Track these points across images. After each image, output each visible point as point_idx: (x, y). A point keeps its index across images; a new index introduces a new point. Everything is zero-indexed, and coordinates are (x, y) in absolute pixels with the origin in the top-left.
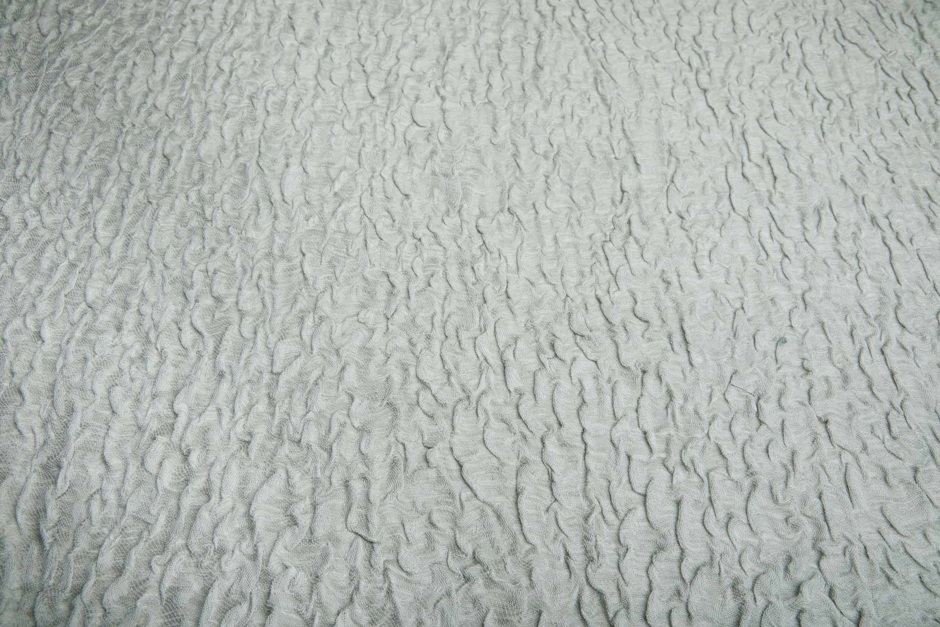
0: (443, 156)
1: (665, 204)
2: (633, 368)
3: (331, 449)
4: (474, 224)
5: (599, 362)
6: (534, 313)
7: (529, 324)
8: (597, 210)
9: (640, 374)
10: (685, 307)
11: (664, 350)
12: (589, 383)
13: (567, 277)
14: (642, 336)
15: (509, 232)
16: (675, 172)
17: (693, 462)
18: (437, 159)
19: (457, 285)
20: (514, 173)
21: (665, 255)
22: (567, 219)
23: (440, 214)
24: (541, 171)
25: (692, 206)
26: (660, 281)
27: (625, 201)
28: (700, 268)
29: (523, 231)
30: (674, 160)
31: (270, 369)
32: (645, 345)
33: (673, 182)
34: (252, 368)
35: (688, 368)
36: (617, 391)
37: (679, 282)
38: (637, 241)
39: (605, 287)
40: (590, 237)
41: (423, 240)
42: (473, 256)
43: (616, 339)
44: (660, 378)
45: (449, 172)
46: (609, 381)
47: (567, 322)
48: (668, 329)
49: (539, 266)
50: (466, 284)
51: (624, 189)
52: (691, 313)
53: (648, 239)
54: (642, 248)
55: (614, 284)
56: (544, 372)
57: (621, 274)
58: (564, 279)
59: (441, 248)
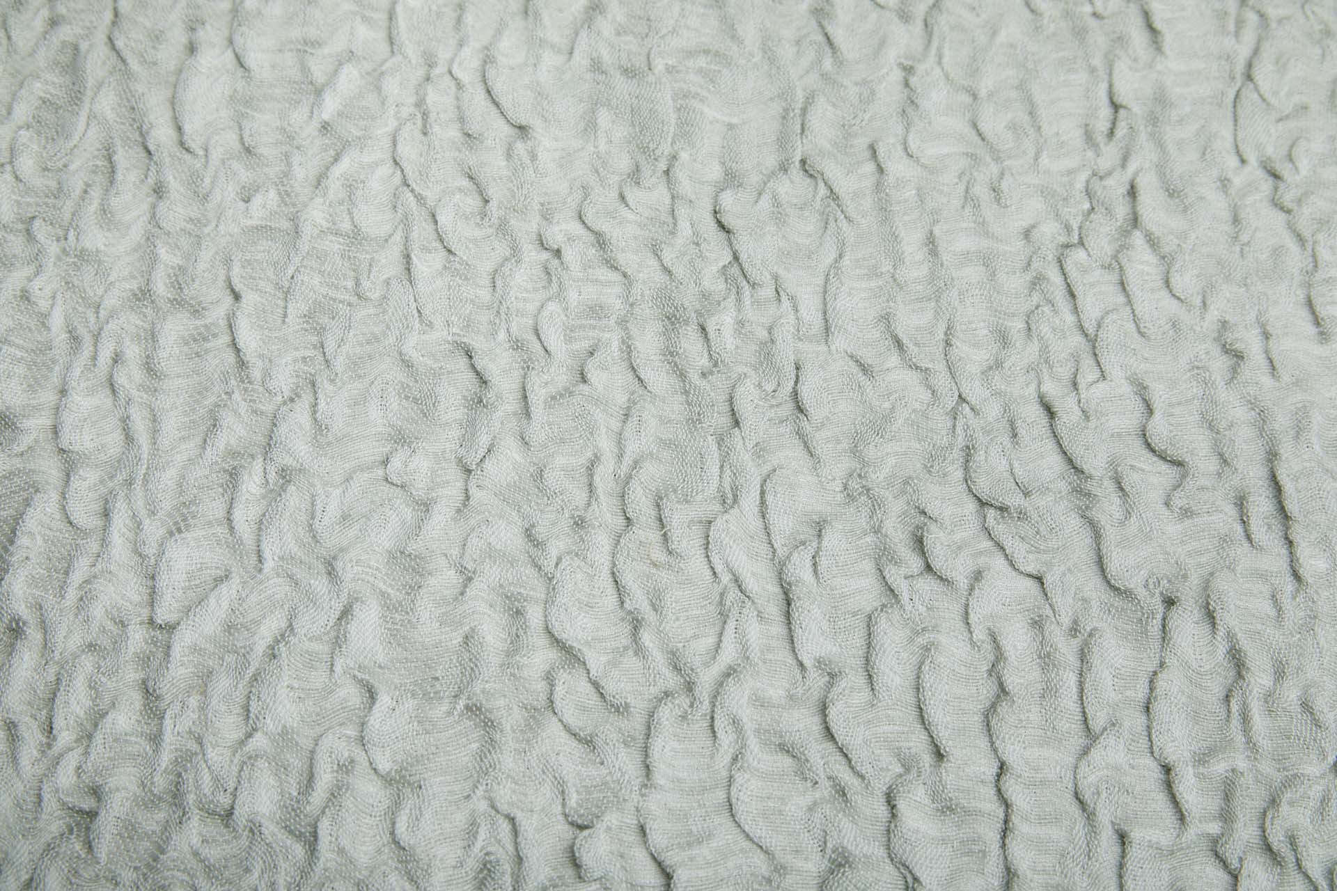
0: (620, 18)
1: (1230, 139)
2: (1141, 593)
3: (315, 835)
4: (710, 208)
5: (1049, 580)
6: (871, 453)
7: (854, 484)
8: (1045, 160)
9: (1160, 609)
10: (1281, 422)
11: (1225, 540)
12: (1018, 641)
13: (961, 348)
14: (1167, 504)
15: (804, 228)
16: (1256, 51)
17: (1292, 841)
18: (605, 26)
19: (658, 378)
20: (819, 61)
21: (1228, 278)
22: (962, 187)
23: (614, 179)
24: (892, 54)
25: (1303, 144)
26: (1216, 351)
27: (1121, 131)
28: (1322, 312)
29: (843, 224)
30: (1252, 17)
31: (145, 612)
32: (1173, 529)
33: (1249, 77)
34: (97, 611)
35: (1289, 586)
36: (1095, 659)
37: (1267, 352)
38: (1153, 242)
39: (1065, 372)
40: (1027, 234)
41: (568, 255)
42: (705, 296)
43: (1094, 514)
44: (1210, 616)
45: (639, 62)
46: (1074, 630)
47: (959, 474)
48: (1235, 481)
49: (886, 319)
50: (682, 376)
51: (1119, 100)
52: (1297, 437)
53: (1183, 236)
54: (1167, 261)
55: (1092, 362)
56: (896, 614)
57: (1110, 335)
58: (954, 352)
59: (614, 276)
